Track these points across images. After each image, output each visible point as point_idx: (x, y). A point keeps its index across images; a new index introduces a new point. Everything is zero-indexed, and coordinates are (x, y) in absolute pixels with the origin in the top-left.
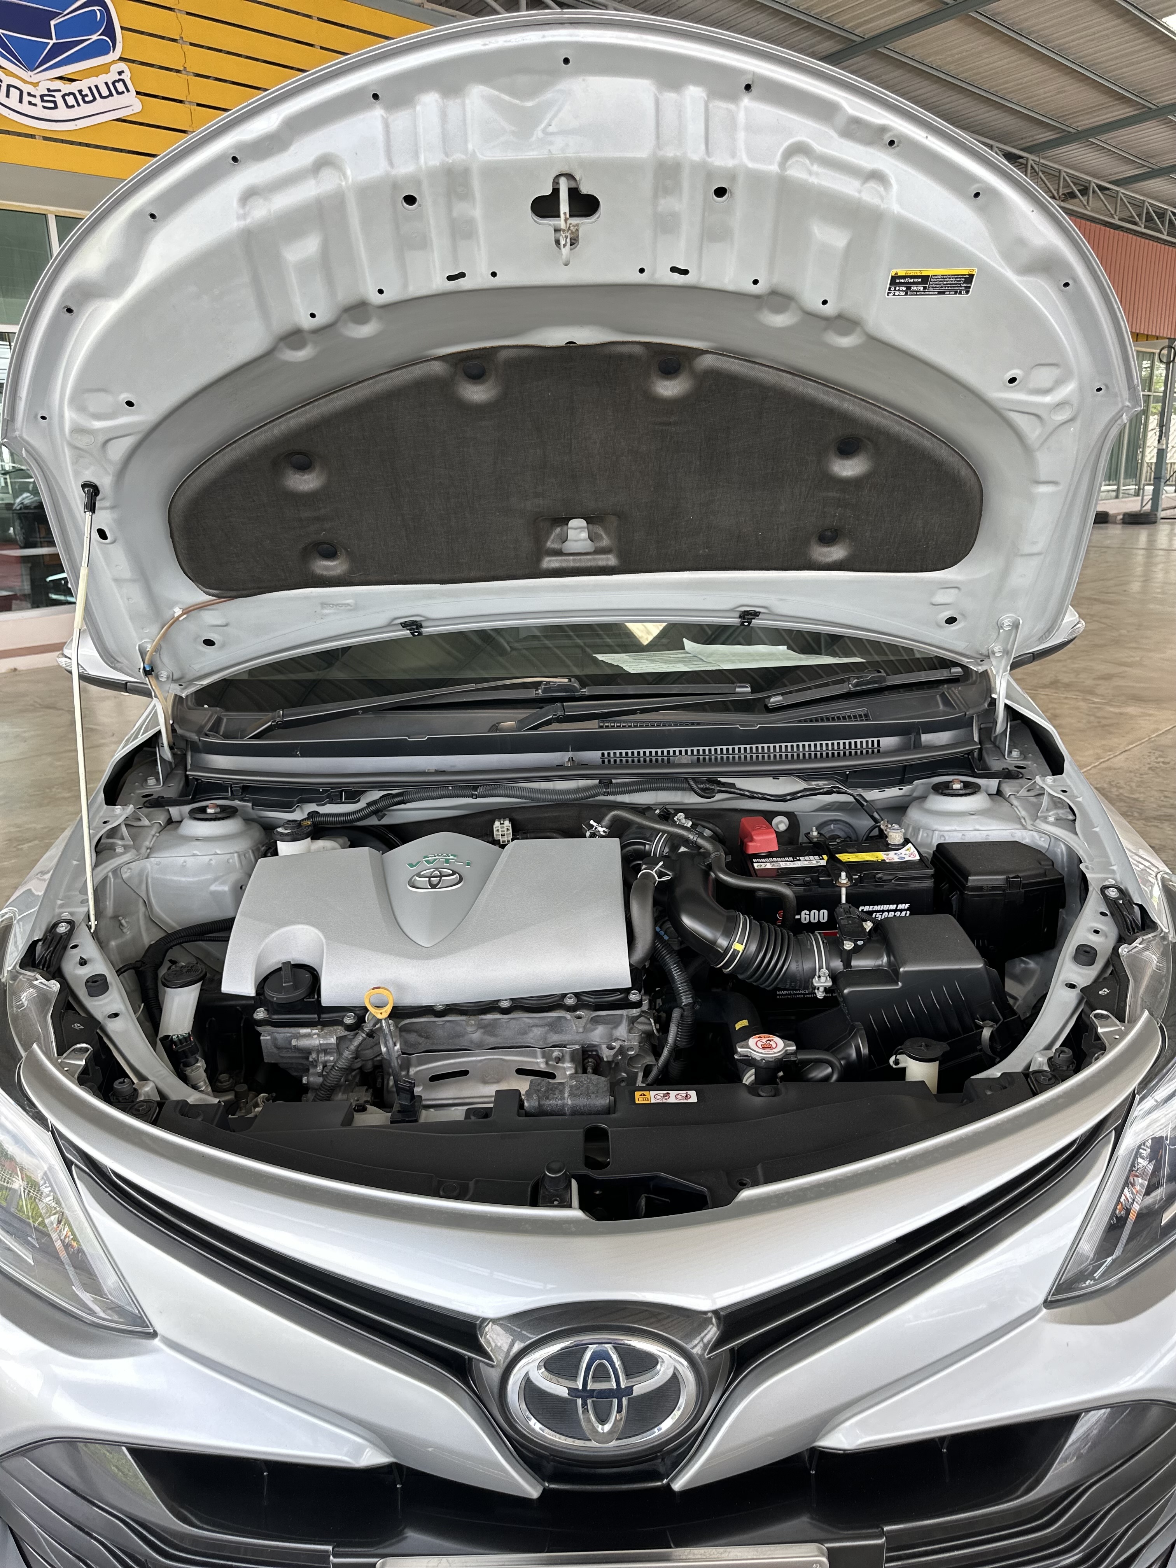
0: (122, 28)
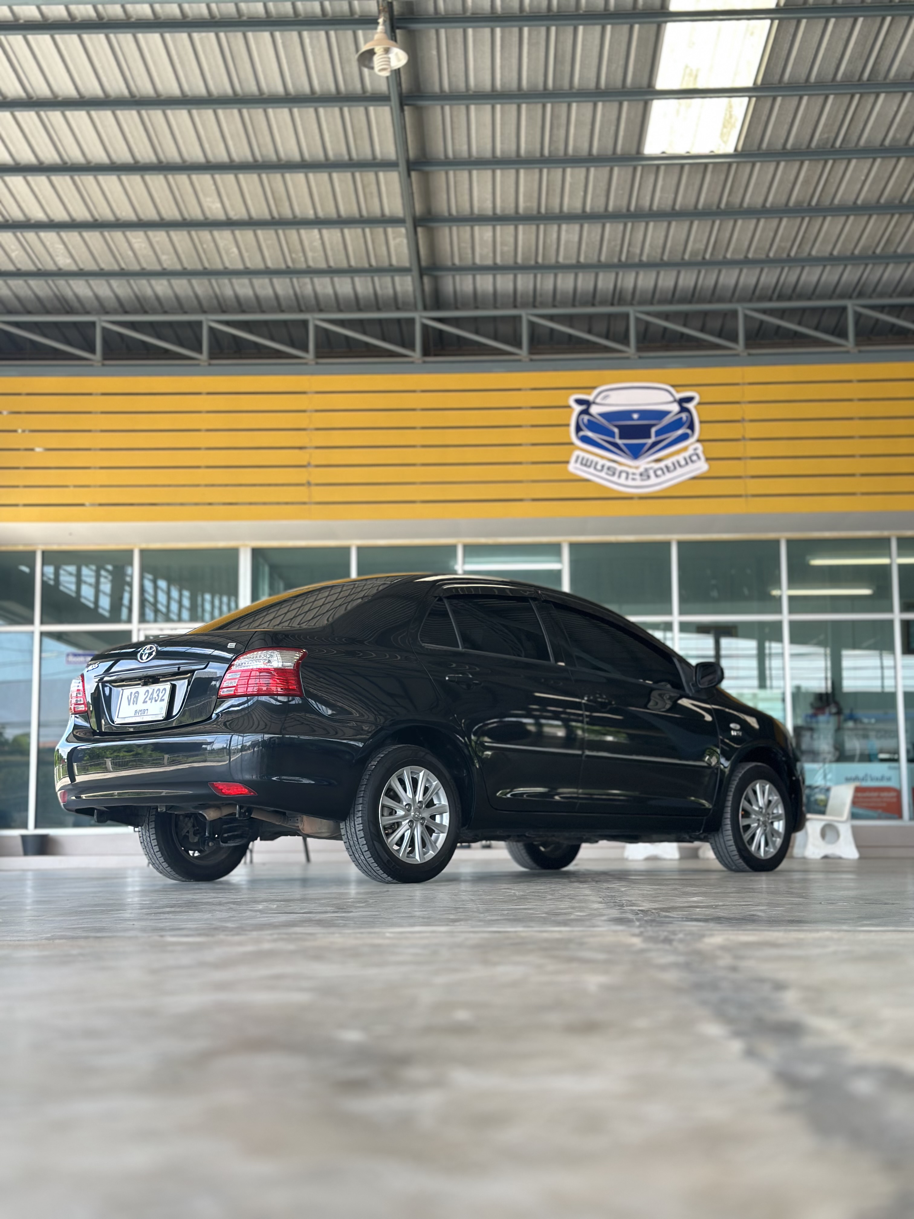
0: (701, 422)
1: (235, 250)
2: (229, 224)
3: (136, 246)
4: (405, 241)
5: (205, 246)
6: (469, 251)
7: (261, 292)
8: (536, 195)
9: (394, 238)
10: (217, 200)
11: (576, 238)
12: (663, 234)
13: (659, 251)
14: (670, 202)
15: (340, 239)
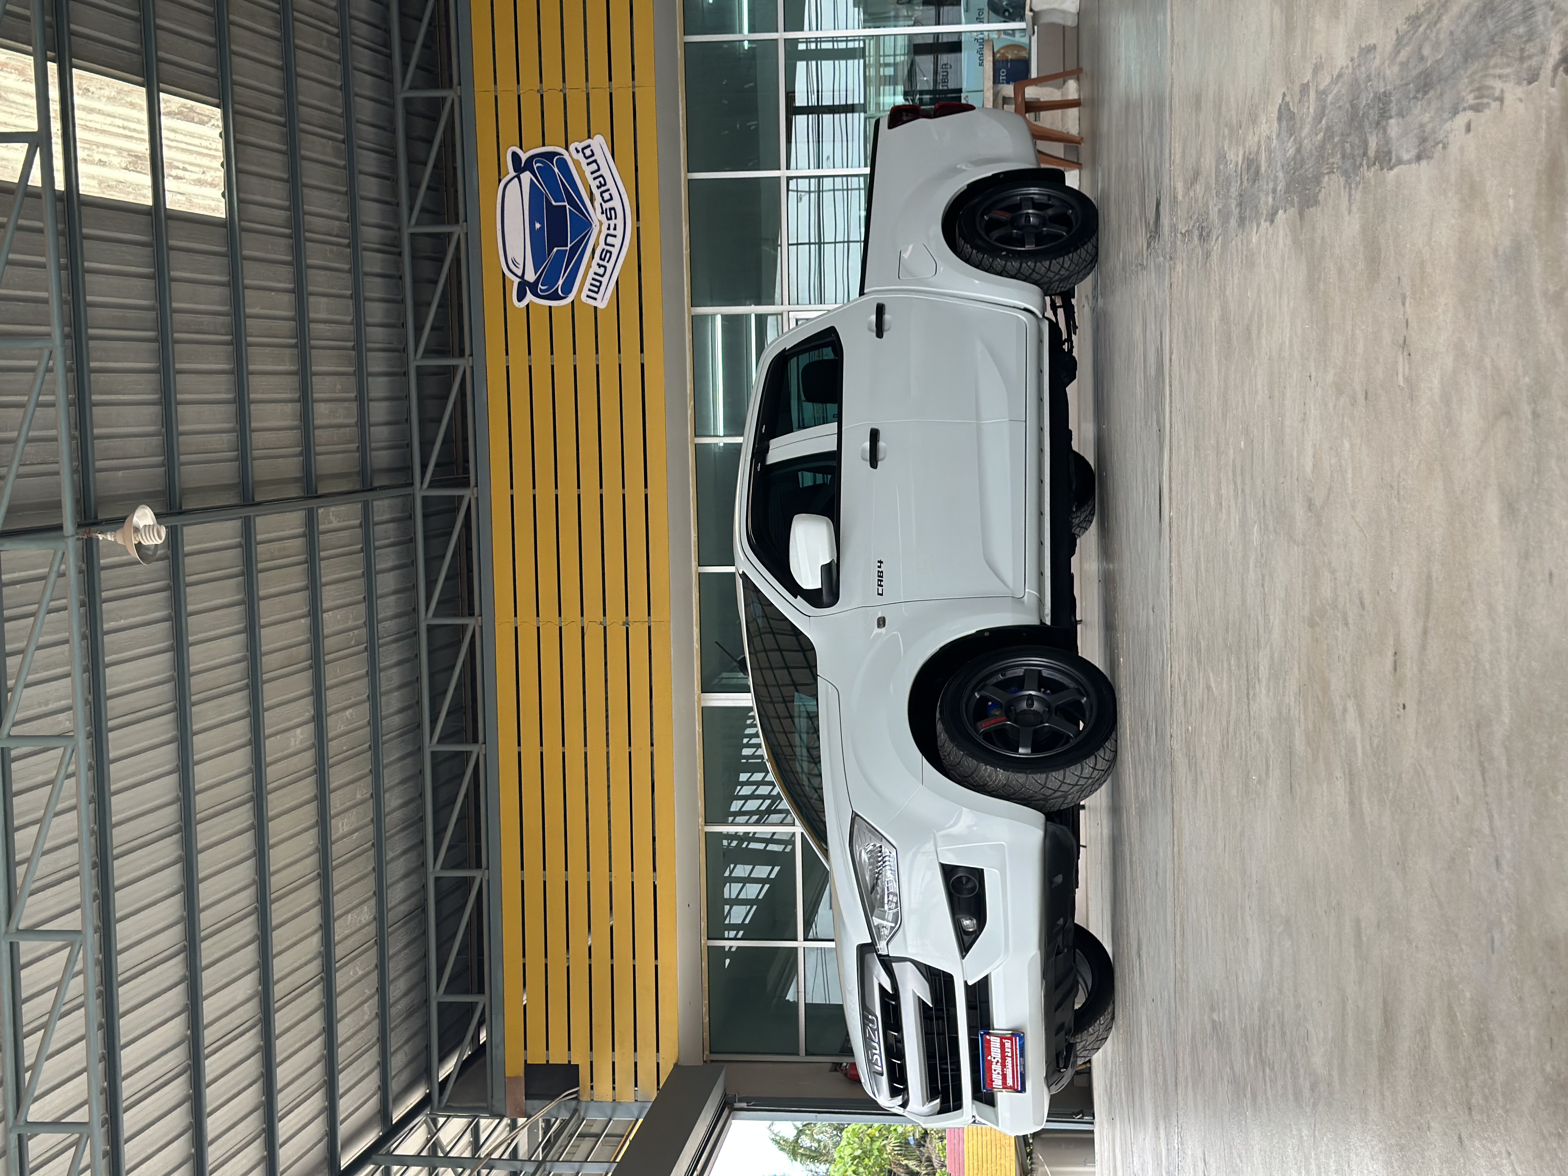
1: (348, 712)
2: (319, 719)
3: (346, 829)
4: (333, 509)
5: (345, 748)
6: (342, 430)
7: (396, 681)
8: (276, 350)
9: (330, 522)
10: (292, 733)
11: (324, 300)
12: (316, 193)
13: (336, 197)
14: (280, 185)
15: (332, 587)
